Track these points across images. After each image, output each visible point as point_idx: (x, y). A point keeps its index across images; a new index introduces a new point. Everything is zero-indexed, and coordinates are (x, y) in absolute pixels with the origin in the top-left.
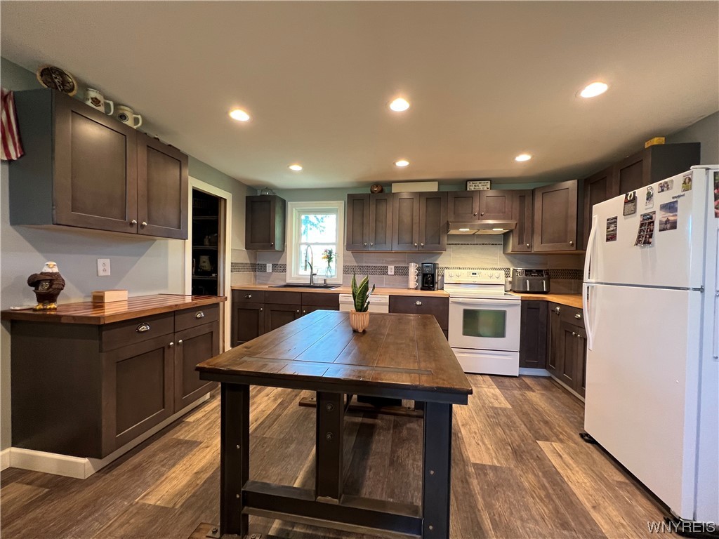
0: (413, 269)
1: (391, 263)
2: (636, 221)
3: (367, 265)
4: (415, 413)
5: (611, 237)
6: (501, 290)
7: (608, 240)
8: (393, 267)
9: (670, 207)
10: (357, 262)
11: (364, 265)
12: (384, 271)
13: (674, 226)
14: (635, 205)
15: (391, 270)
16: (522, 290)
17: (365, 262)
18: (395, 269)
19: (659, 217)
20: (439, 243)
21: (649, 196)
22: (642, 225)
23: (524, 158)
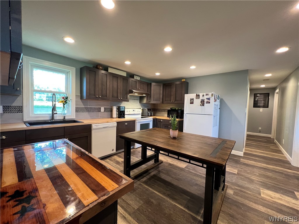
0: (115, 109)
1: (102, 105)
2: (199, 100)
3: (91, 107)
4: (156, 164)
5: (192, 103)
6: (140, 116)
7: (190, 104)
8: (103, 108)
9: (209, 99)
10: (84, 105)
11: (88, 107)
12: (99, 110)
13: (209, 103)
14: (199, 97)
15: (102, 109)
16: (147, 115)
17: (89, 106)
18: (104, 109)
19: (206, 100)
20: (127, 99)
21: (203, 96)
22: (201, 102)
23: (158, 74)
